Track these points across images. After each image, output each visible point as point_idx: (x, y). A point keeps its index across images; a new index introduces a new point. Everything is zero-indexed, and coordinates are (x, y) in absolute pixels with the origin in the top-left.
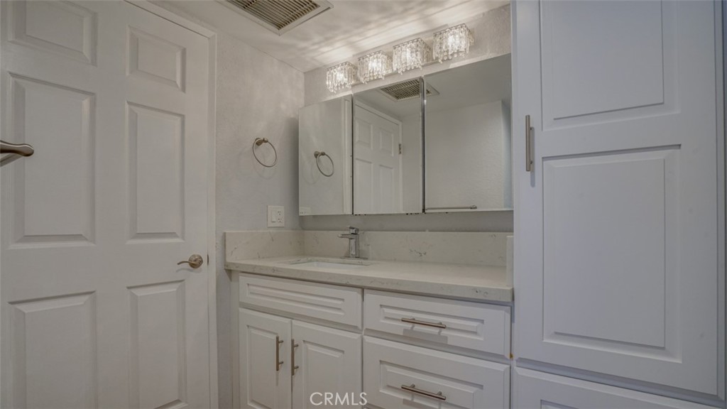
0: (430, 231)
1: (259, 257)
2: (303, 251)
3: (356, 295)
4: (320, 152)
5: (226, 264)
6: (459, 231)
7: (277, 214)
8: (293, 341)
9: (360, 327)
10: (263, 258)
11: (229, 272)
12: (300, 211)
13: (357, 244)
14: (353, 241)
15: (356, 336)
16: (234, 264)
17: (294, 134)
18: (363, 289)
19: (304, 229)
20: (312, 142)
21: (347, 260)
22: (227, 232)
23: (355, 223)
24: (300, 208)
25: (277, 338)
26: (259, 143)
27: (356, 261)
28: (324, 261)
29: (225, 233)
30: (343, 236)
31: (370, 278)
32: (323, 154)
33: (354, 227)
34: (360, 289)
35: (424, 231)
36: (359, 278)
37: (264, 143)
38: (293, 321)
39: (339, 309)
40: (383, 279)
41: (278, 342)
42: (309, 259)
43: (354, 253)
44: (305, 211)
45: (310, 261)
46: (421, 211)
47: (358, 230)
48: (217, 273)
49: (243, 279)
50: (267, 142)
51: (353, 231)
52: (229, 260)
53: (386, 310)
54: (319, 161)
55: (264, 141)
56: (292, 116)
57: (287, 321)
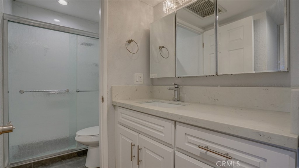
0: (221, 86)
1: (129, 99)
2: (152, 97)
3: (170, 125)
4: (162, 46)
5: (113, 102)
6: (240, 86)
7: (139, 78)
8: (138, 146)
9: (173, 145)
10: (132, 99)
11: (114, 106)
12: (150, 76)
13: (179, 94)
14: (176, 92)
15: (170, 150)
16: (115, 102)
17: (148, 37)
18: (175, 121)
19: (153, 85)
20: (157, 41)
21: (173, 102)
22: (113, 86)
23: (178, 81)
24: (150, 74)
25: (132, 143)
26: (130, 42)
27: (177, 102)
28: (161, 102)
29: (112, 87)
30: (170, 89)
31: (179, 115)
32: (163, 47)
33: (176, 84)
34: (174, 122)
35: (217, 86)
36: (172, 115)
37: (132, 42)
38: (140, 135)
39: (162, 132)
40: (187, 117)
41: (132, 145)
42: (154, 100)
43: (177, 98)
44: (153, 76)
45: (155, 102)
46: (215, 74)
47: (179, 85)
48: (108, 107)
49: (119, 110)
50: (133, 41)
51: (176, 86)
52: (114, 100)
53: (189, 138)
54: (162, 51)
55: (132, 41)
56: (147, 29)
57: (136, 134)
